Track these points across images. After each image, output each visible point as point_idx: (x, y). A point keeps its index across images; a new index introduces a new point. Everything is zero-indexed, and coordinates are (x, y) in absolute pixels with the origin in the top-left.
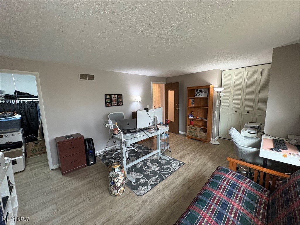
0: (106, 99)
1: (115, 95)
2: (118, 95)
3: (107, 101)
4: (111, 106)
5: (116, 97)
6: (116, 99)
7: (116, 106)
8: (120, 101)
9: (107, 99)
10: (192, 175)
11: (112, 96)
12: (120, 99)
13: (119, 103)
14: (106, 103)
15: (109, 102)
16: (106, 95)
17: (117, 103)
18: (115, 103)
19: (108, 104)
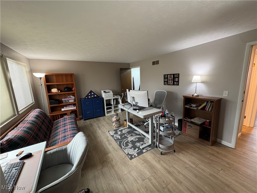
0: (164, 78)
1: (171, 75)
2: (174, 75)
3: (165, 80)
4: (168, 85)
5: (172, 76)
6: (172, 79)
7: (172, 85)
8: (177, 80)
9: (166, 78)
10: (111, 157)
11: (169, 75)
12: (176, 79)
13: (175, 83)
14: (164, 82)
15: (166, 81)
16: (165, 75)
17: (172, 83)
18: (171, 83)
19: (166, 82)
